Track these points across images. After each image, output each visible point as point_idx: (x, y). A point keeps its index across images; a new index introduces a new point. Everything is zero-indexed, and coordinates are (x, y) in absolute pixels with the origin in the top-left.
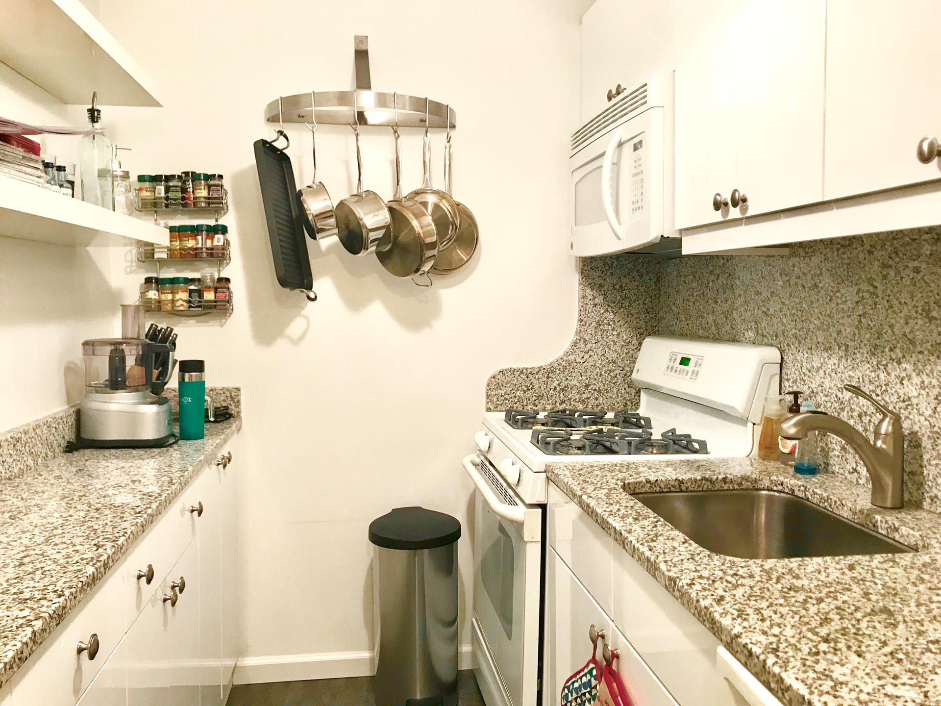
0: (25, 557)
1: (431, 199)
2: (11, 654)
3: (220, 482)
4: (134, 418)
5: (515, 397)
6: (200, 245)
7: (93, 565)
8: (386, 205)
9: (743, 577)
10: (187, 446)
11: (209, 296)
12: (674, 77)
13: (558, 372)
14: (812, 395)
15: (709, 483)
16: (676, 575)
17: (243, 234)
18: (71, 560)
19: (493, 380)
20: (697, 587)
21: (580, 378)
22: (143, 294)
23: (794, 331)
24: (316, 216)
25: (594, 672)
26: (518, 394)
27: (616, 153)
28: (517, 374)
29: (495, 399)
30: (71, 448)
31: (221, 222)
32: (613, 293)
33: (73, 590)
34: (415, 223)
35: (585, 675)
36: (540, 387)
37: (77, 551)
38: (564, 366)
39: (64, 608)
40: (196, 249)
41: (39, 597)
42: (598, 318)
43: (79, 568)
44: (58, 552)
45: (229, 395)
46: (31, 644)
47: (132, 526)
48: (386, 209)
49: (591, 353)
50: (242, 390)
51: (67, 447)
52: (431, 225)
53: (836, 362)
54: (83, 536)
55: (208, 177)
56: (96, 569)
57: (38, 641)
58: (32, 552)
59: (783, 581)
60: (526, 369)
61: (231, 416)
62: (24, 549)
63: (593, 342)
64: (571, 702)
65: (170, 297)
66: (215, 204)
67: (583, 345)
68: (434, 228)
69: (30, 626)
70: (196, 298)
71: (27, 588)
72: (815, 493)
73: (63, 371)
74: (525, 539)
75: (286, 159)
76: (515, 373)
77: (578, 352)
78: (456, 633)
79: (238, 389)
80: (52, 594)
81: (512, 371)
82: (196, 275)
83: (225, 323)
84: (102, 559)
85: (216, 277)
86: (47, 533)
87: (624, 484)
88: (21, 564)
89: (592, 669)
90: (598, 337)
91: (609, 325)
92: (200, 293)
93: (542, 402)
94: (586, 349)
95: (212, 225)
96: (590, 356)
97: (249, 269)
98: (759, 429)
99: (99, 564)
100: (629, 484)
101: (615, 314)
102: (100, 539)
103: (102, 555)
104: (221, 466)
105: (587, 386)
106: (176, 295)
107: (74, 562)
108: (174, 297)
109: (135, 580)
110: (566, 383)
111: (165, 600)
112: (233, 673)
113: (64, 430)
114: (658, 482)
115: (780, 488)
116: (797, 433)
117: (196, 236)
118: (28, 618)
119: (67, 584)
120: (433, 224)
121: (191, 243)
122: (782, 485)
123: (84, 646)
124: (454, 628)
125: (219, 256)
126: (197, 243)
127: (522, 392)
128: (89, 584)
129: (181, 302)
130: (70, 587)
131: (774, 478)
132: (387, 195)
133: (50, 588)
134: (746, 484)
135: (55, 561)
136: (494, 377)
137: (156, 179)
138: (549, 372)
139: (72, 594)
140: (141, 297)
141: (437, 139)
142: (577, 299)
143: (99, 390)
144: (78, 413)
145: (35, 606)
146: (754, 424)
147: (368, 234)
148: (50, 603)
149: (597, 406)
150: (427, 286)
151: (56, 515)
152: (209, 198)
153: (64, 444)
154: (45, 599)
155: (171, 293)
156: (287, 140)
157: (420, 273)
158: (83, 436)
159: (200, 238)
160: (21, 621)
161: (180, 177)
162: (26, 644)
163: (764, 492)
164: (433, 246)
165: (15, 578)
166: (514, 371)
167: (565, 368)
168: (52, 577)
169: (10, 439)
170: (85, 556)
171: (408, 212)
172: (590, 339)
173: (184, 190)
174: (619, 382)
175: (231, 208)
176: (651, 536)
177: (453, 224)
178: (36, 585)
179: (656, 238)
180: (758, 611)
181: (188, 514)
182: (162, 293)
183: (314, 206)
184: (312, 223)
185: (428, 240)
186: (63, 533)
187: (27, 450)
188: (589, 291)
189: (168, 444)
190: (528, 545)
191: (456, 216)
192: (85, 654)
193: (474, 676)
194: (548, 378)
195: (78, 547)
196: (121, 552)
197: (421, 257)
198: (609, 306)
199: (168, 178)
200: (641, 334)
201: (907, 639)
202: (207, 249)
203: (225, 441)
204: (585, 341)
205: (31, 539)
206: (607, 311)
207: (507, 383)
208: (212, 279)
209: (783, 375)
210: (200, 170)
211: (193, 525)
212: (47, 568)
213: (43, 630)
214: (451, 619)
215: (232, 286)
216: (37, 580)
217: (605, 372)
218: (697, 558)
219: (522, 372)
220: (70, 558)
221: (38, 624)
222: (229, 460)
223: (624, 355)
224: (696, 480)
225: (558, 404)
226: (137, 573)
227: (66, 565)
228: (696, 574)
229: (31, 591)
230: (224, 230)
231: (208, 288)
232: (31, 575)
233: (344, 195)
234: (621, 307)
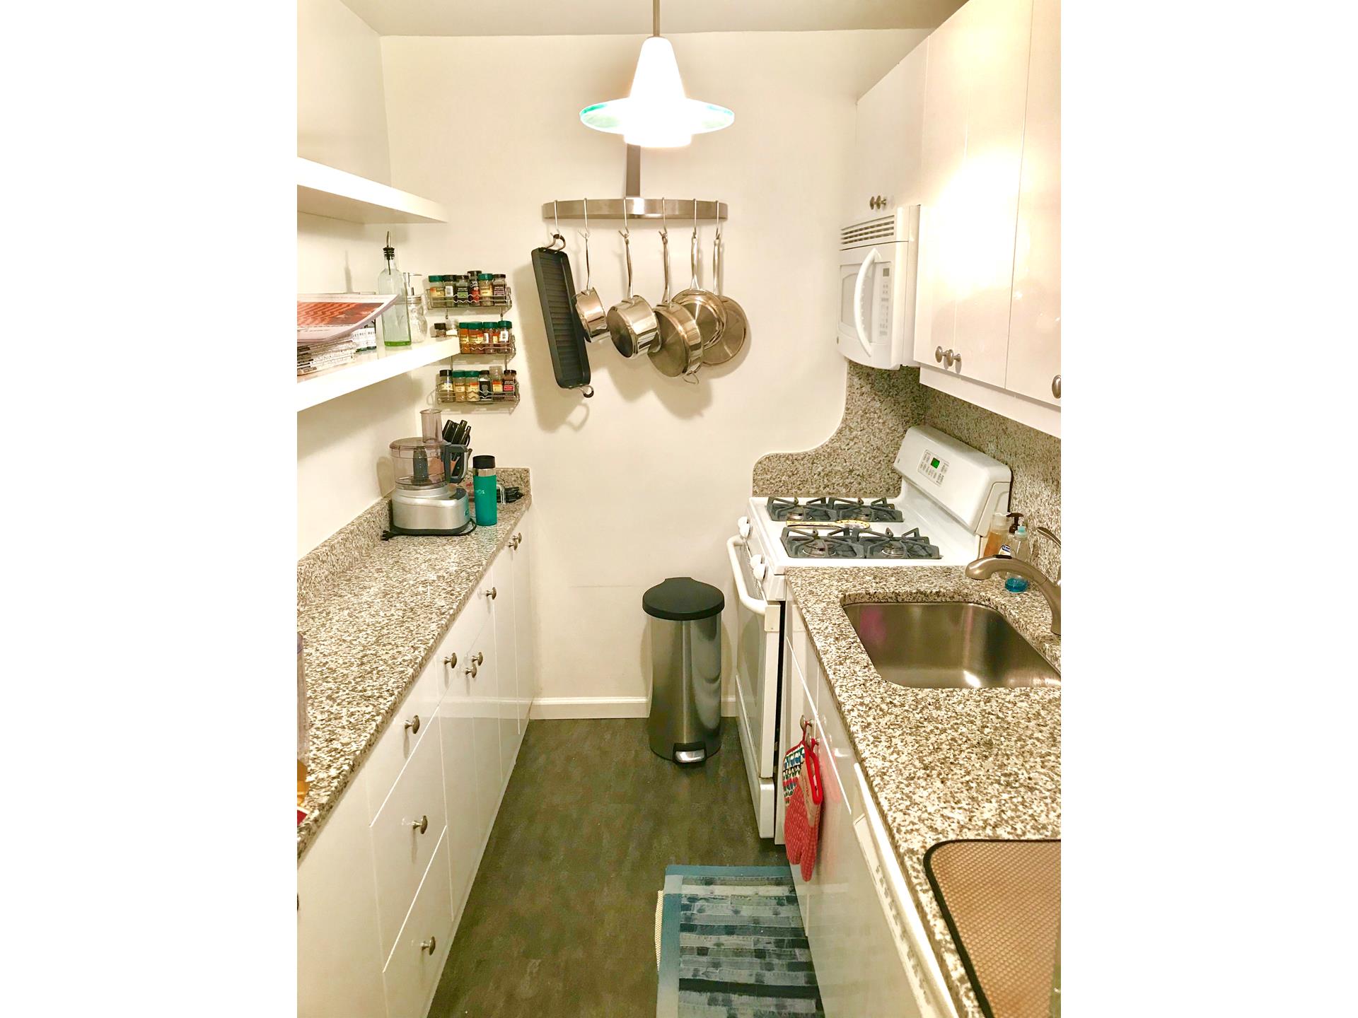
0: (363, 657)
1: (699, 301)
2: (364, 743)
3: (512, 559)
4: (435, 511)
5: (780, 481)
6: (487, 342)
7: (412, 667)
8: (652, 310)
9: (895, 706)
10: (483, 533)
11: (498, 388)
12: (919, 210)
13: (823, 458)
14: (1031, 518)
15: (923, 596)
16: (843, 701)
17: (524, 328)
18: (396, 661)
19: (760, 465)
20: (855, 713)
21: (845, 464)
22: (439, 386)
23: (1023, 455)
24: (589, 322)
25: (803, 752)
26: (783, 478)
27: (871, 269)
28: (783, 460)
29: (761, 484)
30: (387, 536)
31: (505, 318)
32: (880, 382)
33: (400, 689)
34: (680, 328)
35: (797, 752)
36: (805, 472)
37: (399, 652)
38: (829, 453)
39: (395, 704)
40: (484, 345)
41: (378, 695)
42: (864, 407)
43: (402, 669)
44: (386, 653)
45: (519, 476)
46: (376, 733)
47: (438, 628)
48: (653, 314)
49: (855, 440)
50: (530, 471)
51: (383, 536)
52: (695, 328)
53: (1050, 494)
54: (403, 637)
55: (492, 277)
56: (414, 670)
57: (379, 730)
58: (368, 652)
59: (924, 712)
60: (792, 455)
61: (521, 495)
62: (362, 648)
63: (859, 429)
64: (788, 770)
65: (463, 389)
66: (500, 302)
67: (848, 433)
68: (698, 330)
69: (374, 720)
70: (486, 392)
71: (368, 686)
72: (1011, 614)
73: (375, 465)
74: (765, 630)
75: (565, 256)
76: (781, 459)
77: (843, 439)
78: (720, 687)
79: (527, 471)
80: (386, 693)
81: (778, 457)
82: (485, 367)
83: (513, 410)
84: (417, 661)
85: (504, 369)
86: (377, 633)
87: (845, 596)
88: (362, 664)
89: (802, 749)
90: (864, 424)
91: (875, 413)
92: (489, 384)
93: (806, 486)
94: (852, 437)
95: (497, 321)
96: (855, 443)
97: (531, 359)
98: (985, 541)
99: (416, 666)
100: (849, 595)
101: (882, 403)
102: (415, 641)
103: (418, 658)
104: (512, 547)
105: (851, 471)
106: (469, 388)
107: (398, 663)
108: (466, 389)
109: (443, 664)
110: (830, 468)
111: (467, 673)
112: (530, 710)
113: (380, 521)
114: (877, 594)
115: (987, 603)
116: (981, 574)
117: (484, 332)
118: (372, 713)
119: (396, 685)
120: (697, 327)
121: (479, 340)
122: (989, 600)
123: (410, 724)
124: (717, 684)
125: (506, 350)
126: (485, 340)
127: (787, 477)
128: (410, 683)
129: (472, 395)
130: (398, 687)
131: (983, 594)
132: (654, 300)
133: (384, 687)
134: (957, 598)
135: (385, 662)
136: (760, 463)
137: (444, 279)
138: (814, 458)
139: (399, 693)
140: (437, 390)
141: (707, 233)
142: (845, 387)
143: (406, 487)
144: (390, 504)
145: (376, 703)
146: (981, 537)
147: (636, 340)
148: (385, 701)
149: (860, 490)
150: (694, 383)
151: (382, 614)
152: (493, 298)
153: (381, 534)
154: (381, 697)
155: (464, 385)
156: (564, 240)
157: (687, 373)
158: (398, 524)
159: (487, 335)
160: (368, 716)
161: (466, 277)
162: (373, 734)
163: (972, 604)
164: (697, 347)
165: (360, 677)
166: (780, 457)
167: (830, 454)
168: (385, 677)
169: (341, 541)
170: (406, 658)
171: (674, 319)
172: (856, 426)
173: (470, 290)
174: (883, 467)
175: (514, 304)
176: (841, 659)
177: (719, 320)
178: (375, 683)
179: (896, 366)
180: (890, 738)
181: (484, 597)
182: (456, 386)
183: (588, 312)
184: (586, 328)
185: (692, 343)
186: (389, 633)
187: (354, 546)
188: (856, 380)
189: (466, 532)
190: (768, 635)
191: (721, 313)
192: (411, 729)
193: (735, 722)
194: (813, 464)
195: (401, 649)
196: (431, 651)
197: (687, 362)
198: (876, 395)
199: (456, 278)
200: (908, 422)
201: (988, 771)
202: (495, 345)
203: (515, 524)
204: (851, 428)
205: (366, 638)
206: (874, 399)
207: (773, 468)
208: (500, 373)
209: (1013, 493)
210: (485, 271)
211: (489, 608)
212: (380, 668)
213: (383, 722)
214: (714, 676)
215: (518, 377)
216: (374, 678)
217: (870, 459)
218: (868, 685)
219: (788, 459)
220: (395, 659)
221: (379, 719)
222: (520, 541)
223: (889, 442)
224: (911, 594)
225: (821, 488)
226: (444, 659)
227: (393, 666)
228: (859, 700)
229: (372, 690)
230: (508, 325)
231: (496, 381)
232: (370, 675)
233: (616, 301)
234: (889, 396)
